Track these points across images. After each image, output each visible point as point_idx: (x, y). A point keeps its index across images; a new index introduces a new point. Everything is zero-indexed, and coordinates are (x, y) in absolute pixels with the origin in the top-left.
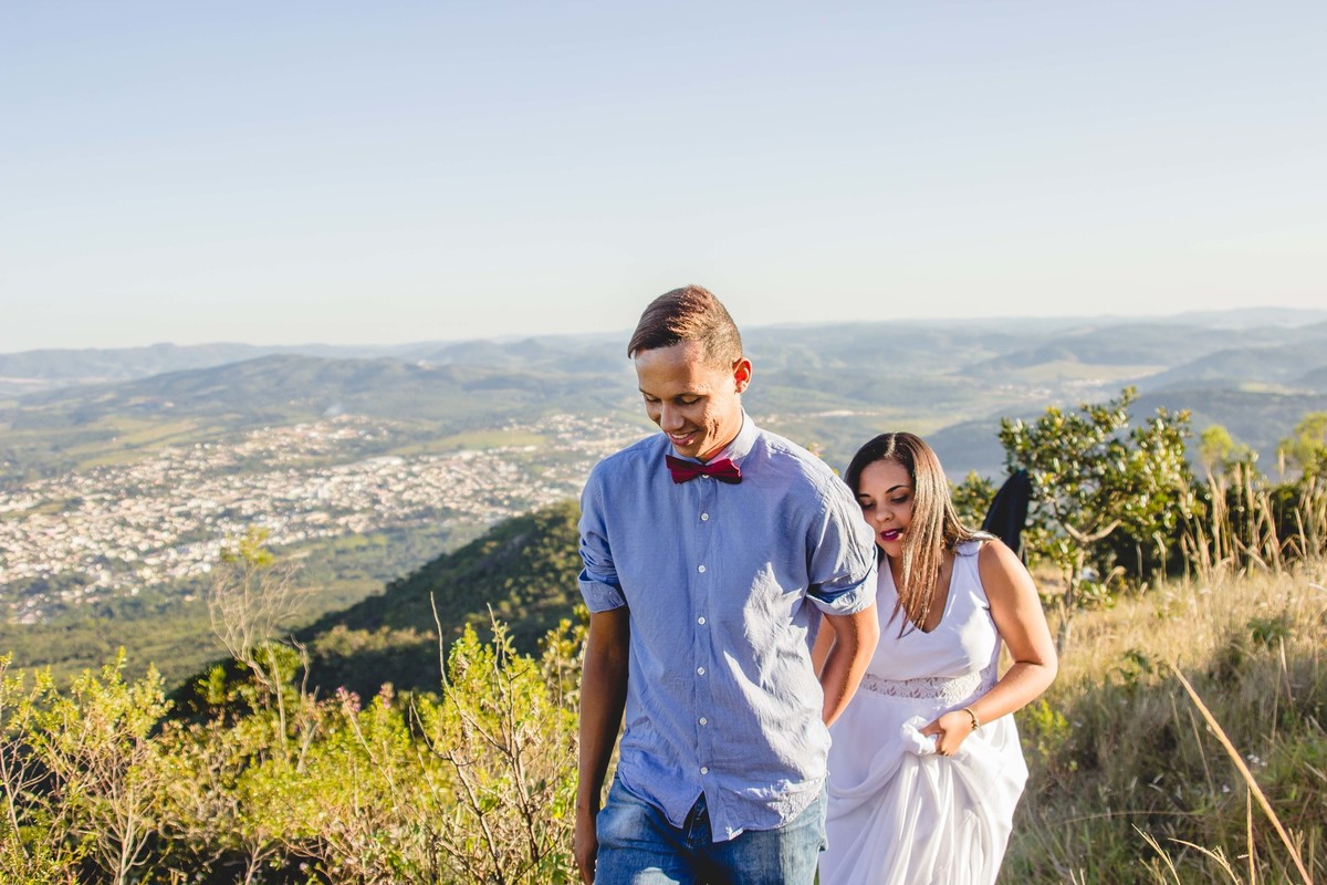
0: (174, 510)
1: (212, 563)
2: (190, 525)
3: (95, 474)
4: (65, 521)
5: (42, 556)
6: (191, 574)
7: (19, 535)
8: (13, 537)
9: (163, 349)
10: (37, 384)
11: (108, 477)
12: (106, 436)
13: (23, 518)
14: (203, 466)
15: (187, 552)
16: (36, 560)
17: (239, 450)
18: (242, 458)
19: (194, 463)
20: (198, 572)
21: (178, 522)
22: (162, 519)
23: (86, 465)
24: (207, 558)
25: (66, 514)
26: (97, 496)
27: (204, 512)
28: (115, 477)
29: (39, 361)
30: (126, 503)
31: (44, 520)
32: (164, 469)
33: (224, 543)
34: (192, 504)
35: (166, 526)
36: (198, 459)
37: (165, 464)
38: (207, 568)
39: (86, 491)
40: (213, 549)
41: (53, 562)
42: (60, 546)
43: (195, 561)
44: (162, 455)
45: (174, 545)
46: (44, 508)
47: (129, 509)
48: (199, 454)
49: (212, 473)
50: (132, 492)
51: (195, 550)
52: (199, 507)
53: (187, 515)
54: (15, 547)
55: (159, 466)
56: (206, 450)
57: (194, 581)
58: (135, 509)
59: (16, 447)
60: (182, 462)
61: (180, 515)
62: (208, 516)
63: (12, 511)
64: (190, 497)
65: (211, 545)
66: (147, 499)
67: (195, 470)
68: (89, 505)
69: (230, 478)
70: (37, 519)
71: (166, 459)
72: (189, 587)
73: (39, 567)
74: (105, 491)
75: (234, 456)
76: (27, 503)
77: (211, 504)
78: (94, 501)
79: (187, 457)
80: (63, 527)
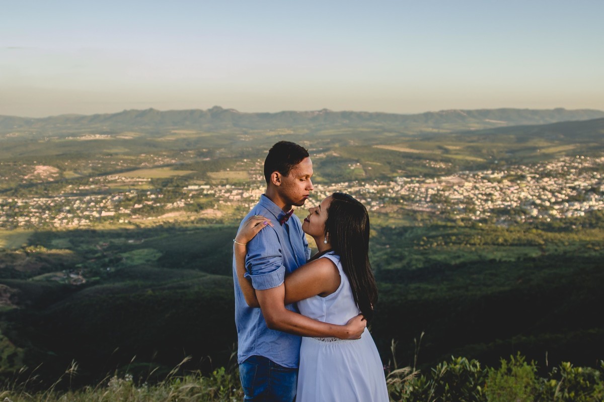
0: (568, 185)
1: (585, 211)
2: (574, 193)
3: (530, 165)
4: (518, 184)
5: (508, 199)
6: (575, 216)
7: (498, 188)
8: (496, 189)
9: (559, 111)
10: (502, 123)
11: (536, 167)
12: (534, 149)
13: (499, 182)
14: (580, 166)
15: (573, 205)
16: (505, 200)
17: (598, 160)
18: (599, 165)
19: (576, 165)
20: (579, 215)
21: (569, 191)
22: (562, 189)
23: (525, 161)
24: (583, 209)
25: (519, 182)
26: (533, 175)
27: (582, 188)
28: (539, 167)
29: (503, 113)
30: (546, 179)
31: (509, 184)
32: (561, 166)
33: (591, 203)
34: (576, 183)
35: (564, 192)
36: (579, 163)
37: (563, 164)
38: (583, 214)
39: (527, 172)
40: (586, 205)
41: (513, 202)
42: (516, 195)
43: (576, 210)
44: (561, 159)
45: (567, 201)
46: (510, 178)
47: (546, 182)
48: (579, 161)
49: (586, 170)
50: (548, 175)
51: (577, 205)
52: (579, 185)
53: (573, 188)
54: (496, 193)
55: (559, 164)
56: (581, 159)
57: (576, 219)
58: (550, 183)
59: (495, 150)
60: (570, 164)
61: (570, 188)
62: (583, 189)
63: (495, 178)
64: (575, 180)
65: (585, 203)
66: (556, 179)
67: (576, 168)
68: (529, 179)
69: (595, 173)
70: (506, 182)
71: (563, 161)
72: (574, 221)
73: (506, 204)
74: (536, 173)
75: (595, 163)
76: (502, 174)
77: (586, 184)
78: (531, 177)
79: (573, 162)
80: (518, 187)
